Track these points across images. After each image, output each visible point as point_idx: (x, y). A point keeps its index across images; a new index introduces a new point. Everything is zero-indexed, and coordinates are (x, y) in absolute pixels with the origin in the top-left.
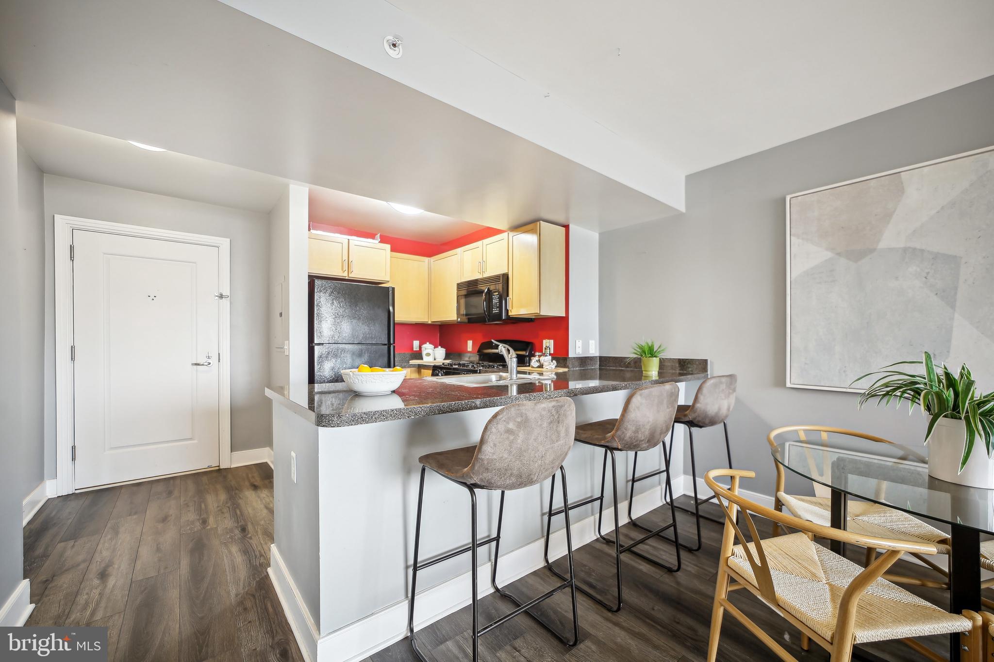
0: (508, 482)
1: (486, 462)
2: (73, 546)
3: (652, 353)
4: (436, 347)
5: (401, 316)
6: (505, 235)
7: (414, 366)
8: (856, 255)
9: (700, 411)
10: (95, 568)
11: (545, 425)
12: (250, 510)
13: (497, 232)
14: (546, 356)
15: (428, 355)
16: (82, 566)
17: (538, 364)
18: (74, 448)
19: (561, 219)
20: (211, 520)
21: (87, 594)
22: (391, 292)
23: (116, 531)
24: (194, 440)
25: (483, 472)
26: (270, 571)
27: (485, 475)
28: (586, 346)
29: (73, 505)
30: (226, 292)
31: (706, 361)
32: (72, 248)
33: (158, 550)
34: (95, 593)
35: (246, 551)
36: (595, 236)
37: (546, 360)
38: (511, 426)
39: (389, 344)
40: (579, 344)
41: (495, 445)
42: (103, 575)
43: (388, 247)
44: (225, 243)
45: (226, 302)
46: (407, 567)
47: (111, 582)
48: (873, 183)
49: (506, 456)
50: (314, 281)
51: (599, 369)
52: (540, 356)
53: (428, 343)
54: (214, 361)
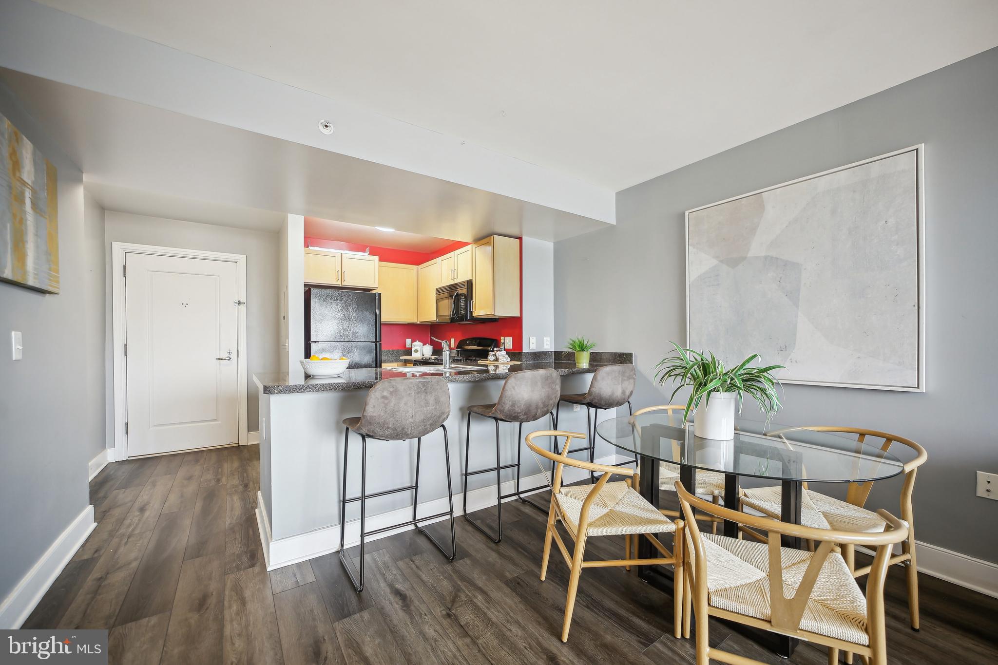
0: (387, 433)
1: (368, 418)
2: (124, 492)
3: (582, 348)
4: (424, 344)
5: (387, 316)
6: (469, 247)
7: (401, 361)
8: (733, 263)
9: (595, 394)
10: (137, 505)
11: (413, 394)
12: (254, 474)
13: (464, 244)
14: (501, 351)
15: (416, 351)
16: (129, 504)
17: (494, 358)
18: (127, 424)
19: (515, 231)
20: (224, 480)
21: (131, 519)
22: (377, 297)
23: (154, 485)
24: (218, 421)
25: (368, 425)
26: (257, 510)
27: (369, 427)
28: (540, 342)
29: (126, 468)
30: (244, 299)
31: (630, 355)
32: (125, 267)
33: (182, 496)
34: (136, 520)
35: (243, 500)
36: (550, 245)
37: (502, 355)
38: (385, 394)
39: (376, 342)
40: (533, 340)
41: (374, 406)
42: (142, 510)
43: (376, 258)
44: (242, 259)
45: (243, 308)
46: (340, 501)
47: (147, 514)
48: (744, 201)
49: (382, 414)
50: (310, 290)
51: (555, 363)
52: (497, 351)
53: (417, 341)
54: (234, 356)
